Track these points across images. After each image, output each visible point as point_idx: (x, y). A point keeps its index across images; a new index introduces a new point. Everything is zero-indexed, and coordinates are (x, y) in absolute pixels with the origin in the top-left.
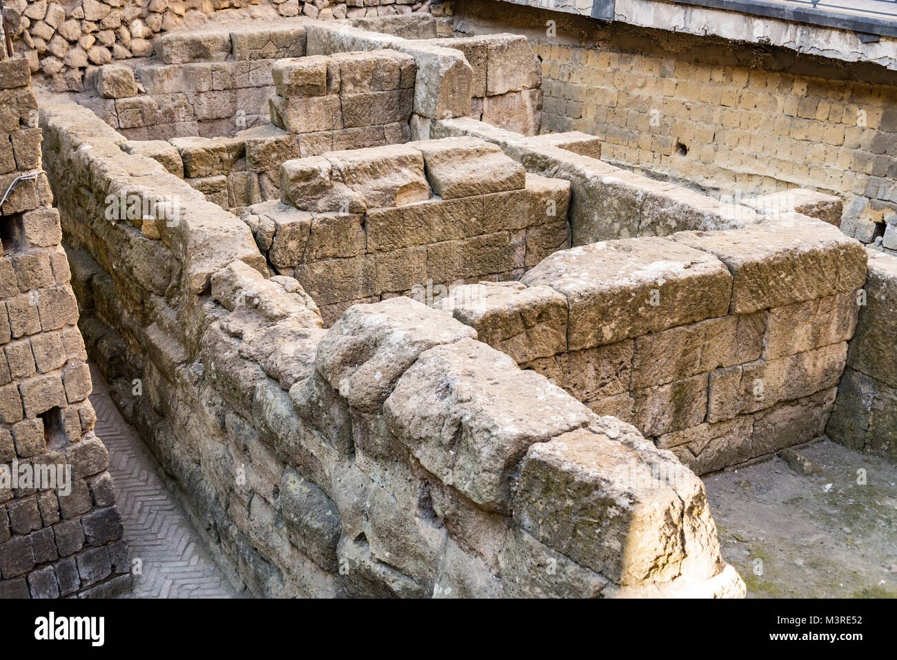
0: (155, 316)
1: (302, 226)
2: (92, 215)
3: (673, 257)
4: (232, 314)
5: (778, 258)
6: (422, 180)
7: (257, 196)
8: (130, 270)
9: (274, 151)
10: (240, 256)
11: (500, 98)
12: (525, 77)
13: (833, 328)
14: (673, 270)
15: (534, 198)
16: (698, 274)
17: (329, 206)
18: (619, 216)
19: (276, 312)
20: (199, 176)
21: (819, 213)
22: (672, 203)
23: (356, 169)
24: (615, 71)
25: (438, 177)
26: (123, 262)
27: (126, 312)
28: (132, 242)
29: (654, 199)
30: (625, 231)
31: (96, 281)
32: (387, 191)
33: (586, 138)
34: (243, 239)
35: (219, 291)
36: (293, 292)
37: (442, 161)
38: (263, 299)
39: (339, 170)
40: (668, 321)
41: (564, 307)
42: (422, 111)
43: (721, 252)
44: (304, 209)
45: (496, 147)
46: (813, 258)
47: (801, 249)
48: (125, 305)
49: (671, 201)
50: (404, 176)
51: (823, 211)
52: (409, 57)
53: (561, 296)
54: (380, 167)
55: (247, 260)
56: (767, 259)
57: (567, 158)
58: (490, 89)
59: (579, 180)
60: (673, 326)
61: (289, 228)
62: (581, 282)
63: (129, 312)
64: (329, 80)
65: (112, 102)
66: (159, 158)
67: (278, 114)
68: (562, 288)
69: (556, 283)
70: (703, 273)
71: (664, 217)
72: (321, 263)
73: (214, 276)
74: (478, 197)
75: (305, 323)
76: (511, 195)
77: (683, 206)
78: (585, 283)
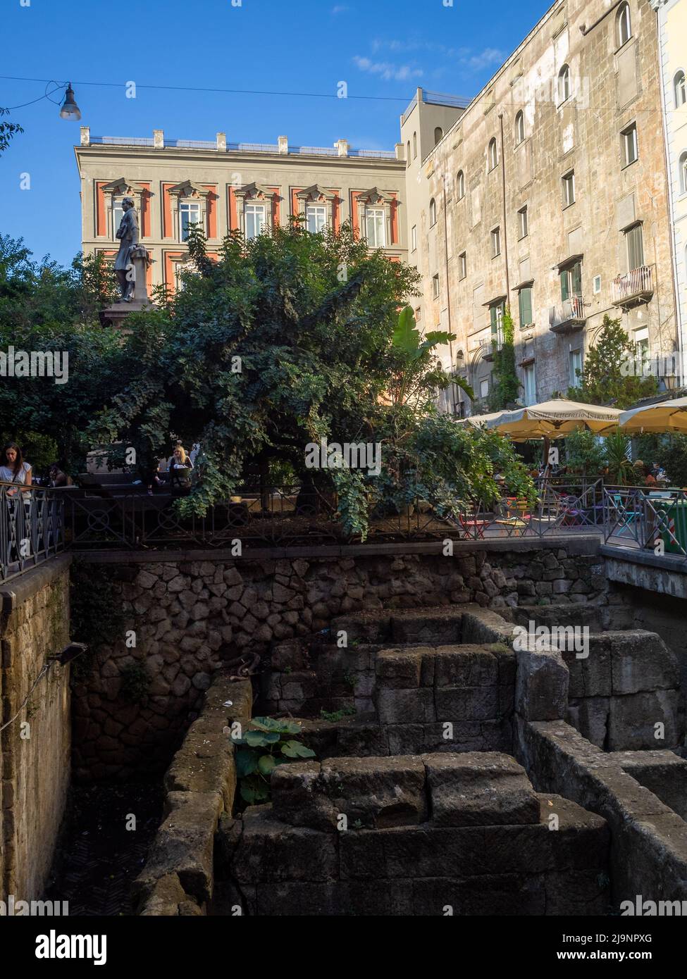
1: (267, 841)
6: (417, 801)
9: (362, 740)
10: (179, 868)
11: (630, 698)
12: (659, 678)
25: (436, 801)
37: (447, 780)
42: (519, 710)
45: (519, 768)
50: (396, 795)
52: (512, 653)
54: (370, 782)
55: (185, 875)
58: (617, 688)
59: (618, 820)
61: (252, 841)
64: (423, 672)
72: (286, 885)
74: (477, 828)
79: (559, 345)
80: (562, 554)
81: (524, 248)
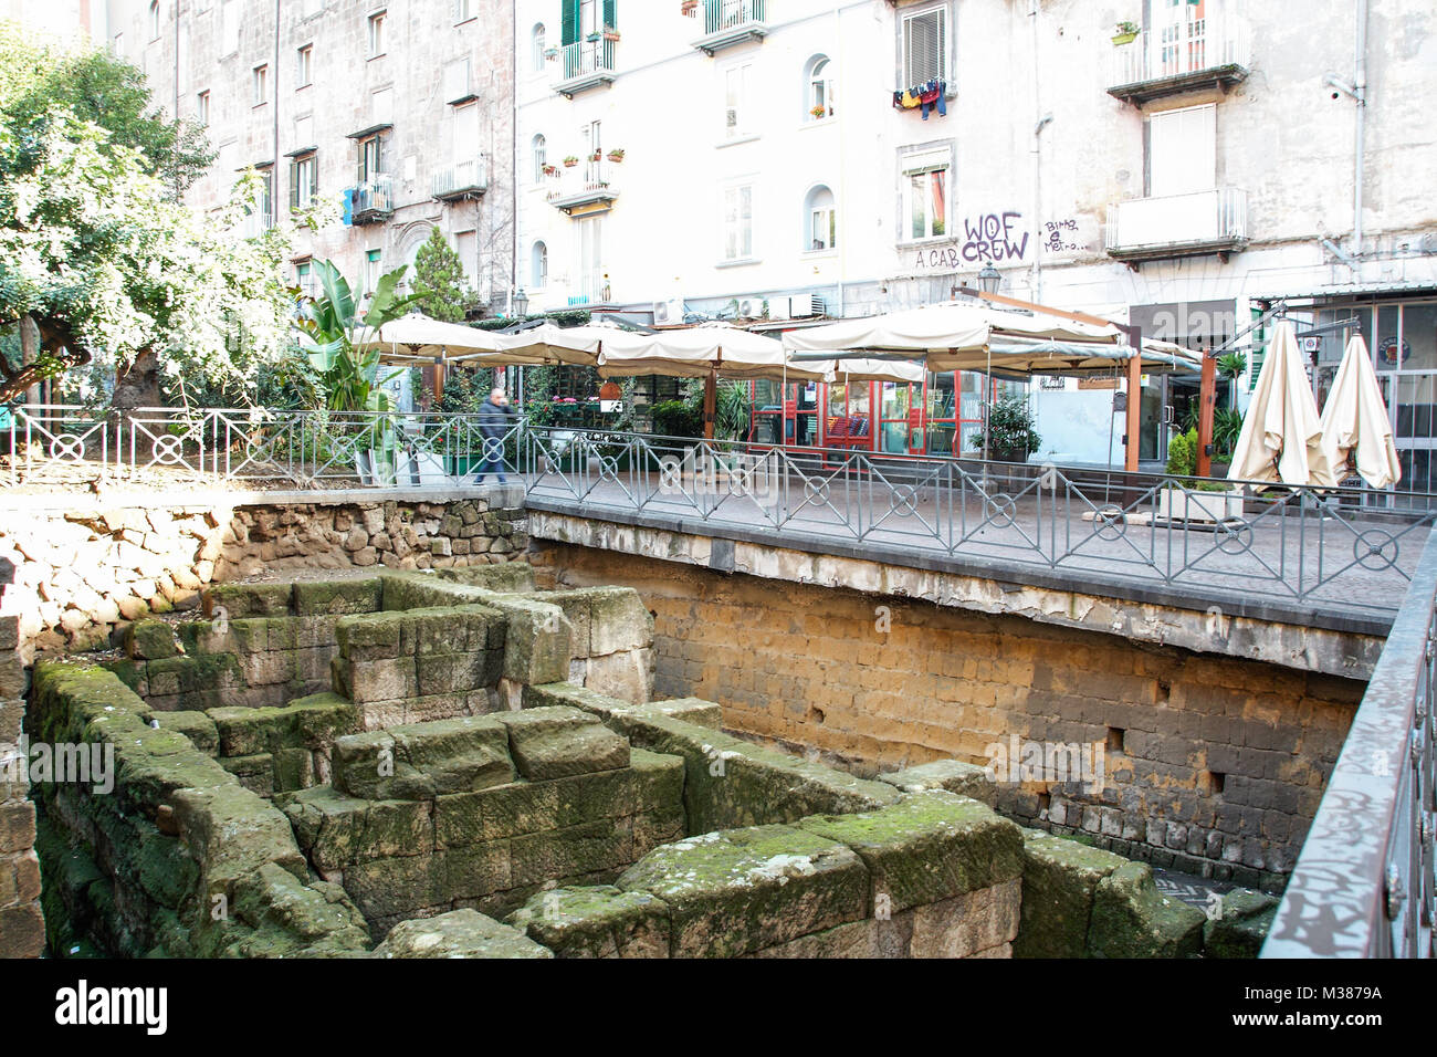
0: (161, 937)
1: (356, 816)
2: (97, 805)
3: (797, 850)
4: (255, 933)
5: (921, 846)
6: (506, 758)
7: (309, 780)
8: (136, 875)
9: (332, 724)
10: (273, 856)
11: (606, 659)
12: (635, 635)
13: (992, 928)
14: (797, 865)
15: (641, 776)
16: (827, 869)
17: (389, 792)
18: (742, 797)
19: (311, 929)
20: (240, 755)
21: (969, 787)
22: (801, 781)
23: (425, 747)
24: (738, 627)
25: (526, 755)
26: (129, 865)
27: (126, 931)
28: (142, 839)
29: (779, 775)
30: (749, 817)
31: (93, 890)
32: (459, 772)
33: (702, 706)
34: (279, 835)
35: (242, 903)
36: (336, 902)
37: (531, 735)
38: (297, 913)
39: (405, 748)
40: (793, 930)
41: (667, 917)
42: (513, 675)
43: (854, 840)
44: (359, 796)
45: (597, 718)
46: (961, 844)
47: (947, 833)
48: (126, 923)
49: (801, 779)
50: (484, 754)
51: (974, 785)
52: (499, 613)
53: (661, 903)
54: (455, 743)
55: (282, 862)
56: (907, 848)
57: (679, 729)
58: (594, 649)
59: (694, 756)
60: (799, 936)
61: (338, 821)
62: (686, 885)
63: (129, 933)
64: (403, 639)
65: (144, 663)
66: (189, 733)
67: (340, 680)
68: (662, 894)
69: (656, 887)
70: (833, 868)
71: (792, 798)
72: (378, 864)
73: (239, 883)
74: (572, 778)
75: (348, 944)
76: (614, 775)
77: (813, 785)
78: (690, 885)
79: (350, 240)
80: (483, 507)
81: (304, 102)
